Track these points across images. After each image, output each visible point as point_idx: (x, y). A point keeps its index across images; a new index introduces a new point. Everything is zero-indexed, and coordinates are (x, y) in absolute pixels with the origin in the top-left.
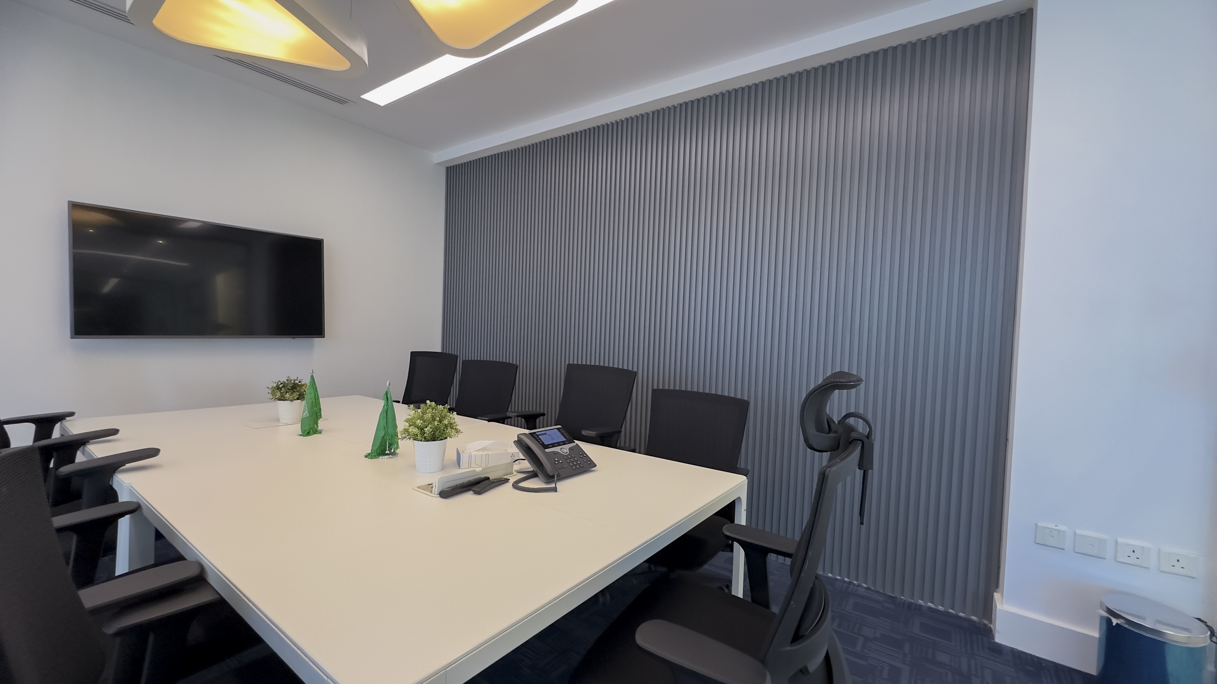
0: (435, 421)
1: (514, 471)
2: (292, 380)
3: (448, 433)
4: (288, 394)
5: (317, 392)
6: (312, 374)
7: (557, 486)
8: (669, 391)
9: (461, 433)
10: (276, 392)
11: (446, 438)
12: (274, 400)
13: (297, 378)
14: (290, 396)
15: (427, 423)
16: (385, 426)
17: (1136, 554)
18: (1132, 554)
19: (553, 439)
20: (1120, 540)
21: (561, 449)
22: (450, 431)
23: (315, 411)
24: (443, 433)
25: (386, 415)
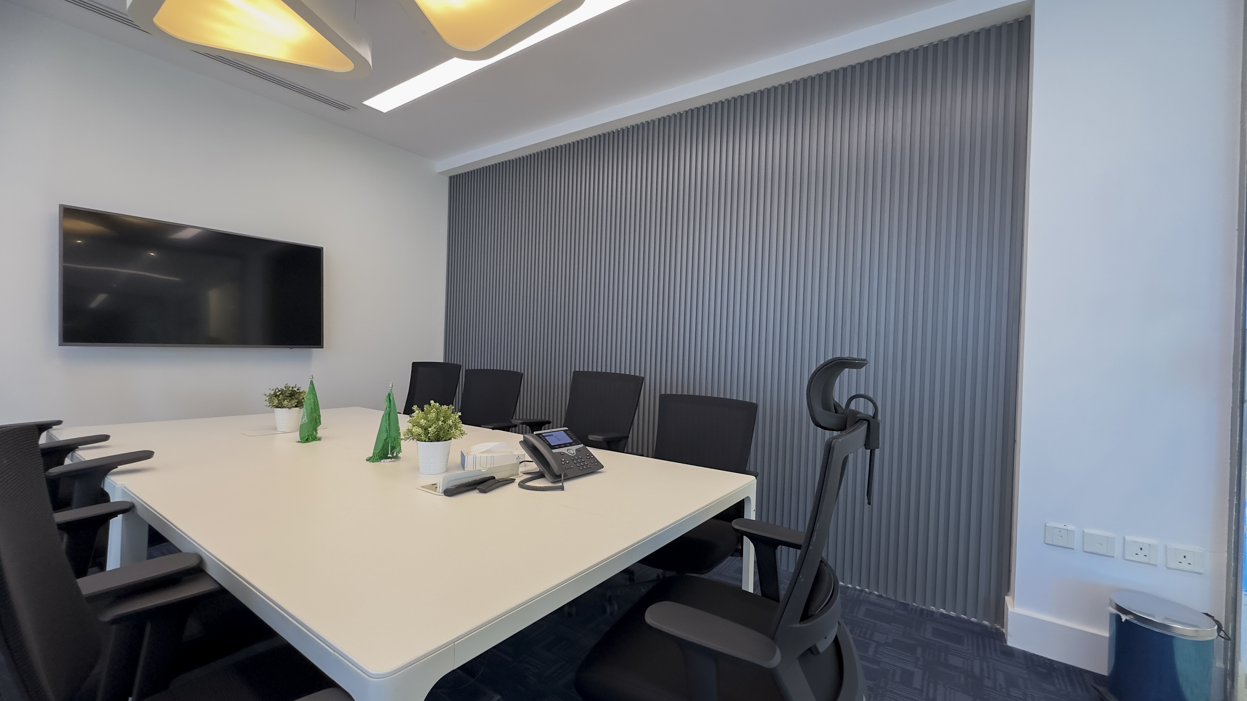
0: (439, 421)
1: (519, 473)
2: (290, 387)
3: (453, 434)
4: (286, 401)
5: (317, 398)
6: (311, 379)
7: (564, 485)
8: (677, 396)
9: (466, 434)
10: (274, 399)
11: (450, 439)
12: (272, 408)
13: (296, 385)
14: (288, 402)
15: (432, 423)
16: (388, 429)
17: (1145, 552)
18: (1139, 552)
19: (560, 440)
20: (1127, 538)
21: (568, 450)
22: (454, 432)
23: (314, 417)
24: (447, 434)
25: (389, 417)
